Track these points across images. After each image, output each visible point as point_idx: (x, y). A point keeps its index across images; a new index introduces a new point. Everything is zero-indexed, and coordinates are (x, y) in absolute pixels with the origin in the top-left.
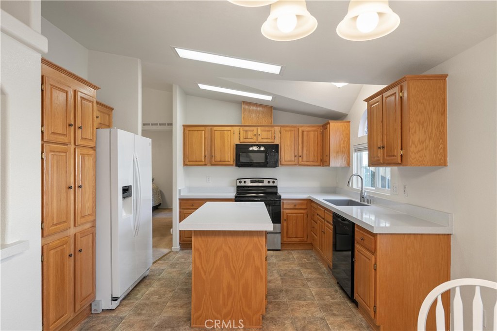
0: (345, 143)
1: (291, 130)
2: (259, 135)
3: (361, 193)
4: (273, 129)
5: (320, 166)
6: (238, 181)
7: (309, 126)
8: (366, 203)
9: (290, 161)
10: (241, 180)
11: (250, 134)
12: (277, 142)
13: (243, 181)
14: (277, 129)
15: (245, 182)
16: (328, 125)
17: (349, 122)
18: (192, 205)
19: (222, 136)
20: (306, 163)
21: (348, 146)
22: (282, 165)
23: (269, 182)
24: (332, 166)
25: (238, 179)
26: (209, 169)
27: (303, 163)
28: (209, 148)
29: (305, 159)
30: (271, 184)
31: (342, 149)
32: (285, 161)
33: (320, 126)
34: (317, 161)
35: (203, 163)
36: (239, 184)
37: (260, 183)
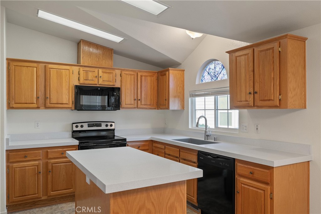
0: (181, 89)
1: (131, 75)
2: (101, 77)
3: (206, 132)
4: (114, 72)
5: (155, 109)
6: (74, 125)
7: (146, 72)
8: (213, 141)
9: (130, 104)
10: (77, 124)
11: (90, 76)
12: (117, 85)
13: (79, 125)
14: (118, 72)
15: (82, 126)
16: (167, 72)
17: (184, 71)
18: (25, 157)
19: (59, 76)
20: (144, 106)
21: (183, 92)
22: (123, 108)
23: (107, 126)
24: (172, 109)
25: (73, 123)
26: (43, 113)
27: (142, 106)
28: (43, 89)
29: (143, 103)
30: (109, 128)
31: (178, 95)
32: (126, 104)
33: (156, 72)
34: (153, 104)
35: (35, 105)
36: (75, 129)
37: (97, 126)
